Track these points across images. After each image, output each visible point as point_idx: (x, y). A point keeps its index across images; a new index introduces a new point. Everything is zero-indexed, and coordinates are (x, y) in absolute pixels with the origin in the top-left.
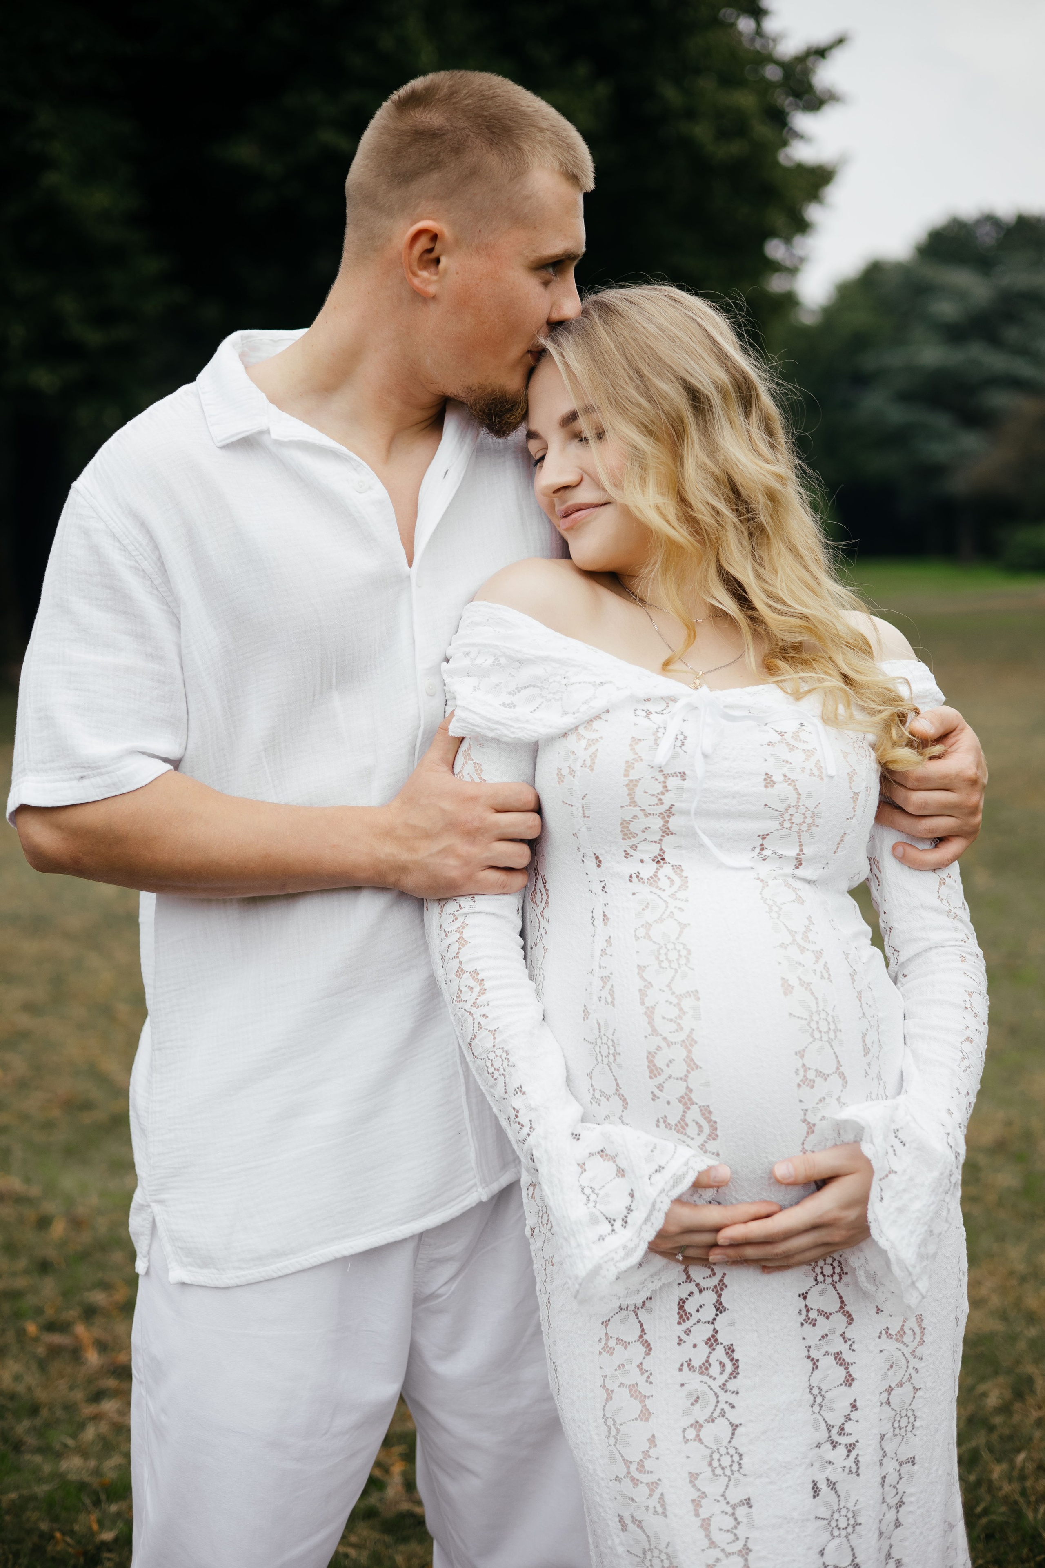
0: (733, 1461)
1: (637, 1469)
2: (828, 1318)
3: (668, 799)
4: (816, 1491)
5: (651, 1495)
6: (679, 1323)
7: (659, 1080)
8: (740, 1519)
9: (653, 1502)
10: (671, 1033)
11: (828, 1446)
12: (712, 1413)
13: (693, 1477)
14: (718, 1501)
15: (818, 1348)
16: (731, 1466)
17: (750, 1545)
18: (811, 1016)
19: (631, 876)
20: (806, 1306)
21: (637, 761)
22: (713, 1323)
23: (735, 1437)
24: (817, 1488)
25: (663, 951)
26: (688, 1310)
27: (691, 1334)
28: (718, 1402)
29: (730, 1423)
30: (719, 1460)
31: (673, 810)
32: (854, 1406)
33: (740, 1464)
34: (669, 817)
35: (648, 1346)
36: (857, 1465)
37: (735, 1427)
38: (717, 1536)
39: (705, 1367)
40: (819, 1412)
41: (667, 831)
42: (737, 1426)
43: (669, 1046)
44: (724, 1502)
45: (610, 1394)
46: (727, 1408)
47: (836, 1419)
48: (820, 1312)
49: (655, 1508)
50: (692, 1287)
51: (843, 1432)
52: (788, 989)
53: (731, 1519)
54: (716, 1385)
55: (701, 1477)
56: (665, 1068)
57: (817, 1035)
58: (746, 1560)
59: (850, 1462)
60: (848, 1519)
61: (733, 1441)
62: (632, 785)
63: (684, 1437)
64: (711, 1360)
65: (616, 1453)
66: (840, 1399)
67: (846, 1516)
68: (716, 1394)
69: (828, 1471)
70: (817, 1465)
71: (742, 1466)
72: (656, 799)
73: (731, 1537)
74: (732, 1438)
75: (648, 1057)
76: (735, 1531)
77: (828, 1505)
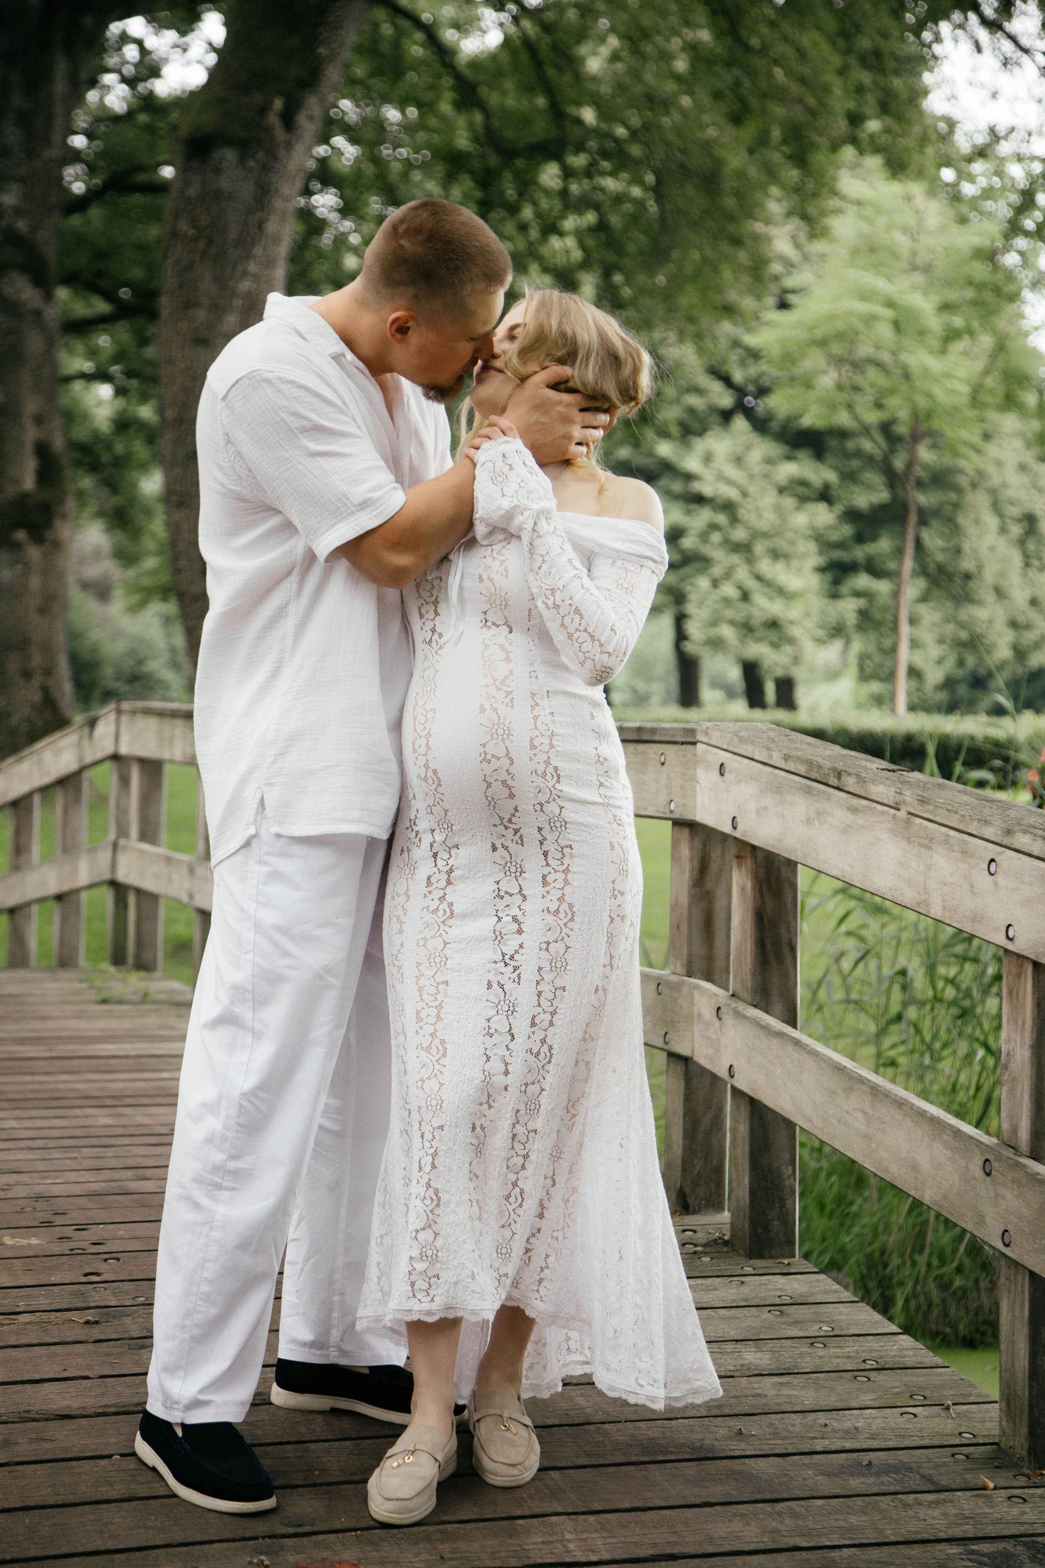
0: (442, 961)
2: (511, 896)
4: (490, 987)
6: (427, 887)
7: (416, 755)
8: (440, 991)
11: (503, 964)
12: (435, 934)
13: (419, 965)
14: (430, 979)
15: (503, 911)
17: (443, 1005)
18: (493, 726)
19: (423, 641)
20: (498, 888)
22: (444, 890)
23: (445, 949)
25: (426, 685)
26: (432, 881)
27: (432, 894)
28: (439, 929)
29: (444, 941)
30: (434, 959)
31: (438, 599)
32: (522, 946)
33: (445, 963)
34: (437, 604)
35: (408, 897)
36: (519, 977)
37: (446, 943)
38: (426, 997)
39: (436, 911)
40: (498, 945)
41: (437, 613)
43: (420, 738)
44: (433, 980)
46: (443, 933)
47: (509, 951)
48: (506, 892)
50: (436, 870)
51: (513, 958)
52: (482, 710)
53: (435, 990)
54: (440, 921)
55: (423, 966)
56: (418, 749)
57: (495, 736)
58: (439, 1012)
59: (515, 976)
60: (510, 1007)
63: (419, 944)
64: (440, 908)
66: (513, 941)
67: (508, 1005)
68: (439, 925)
69: (499, 977)
70: (492, 973)
73: (433, 998)
76: (436, 996)
77: (497, 995)
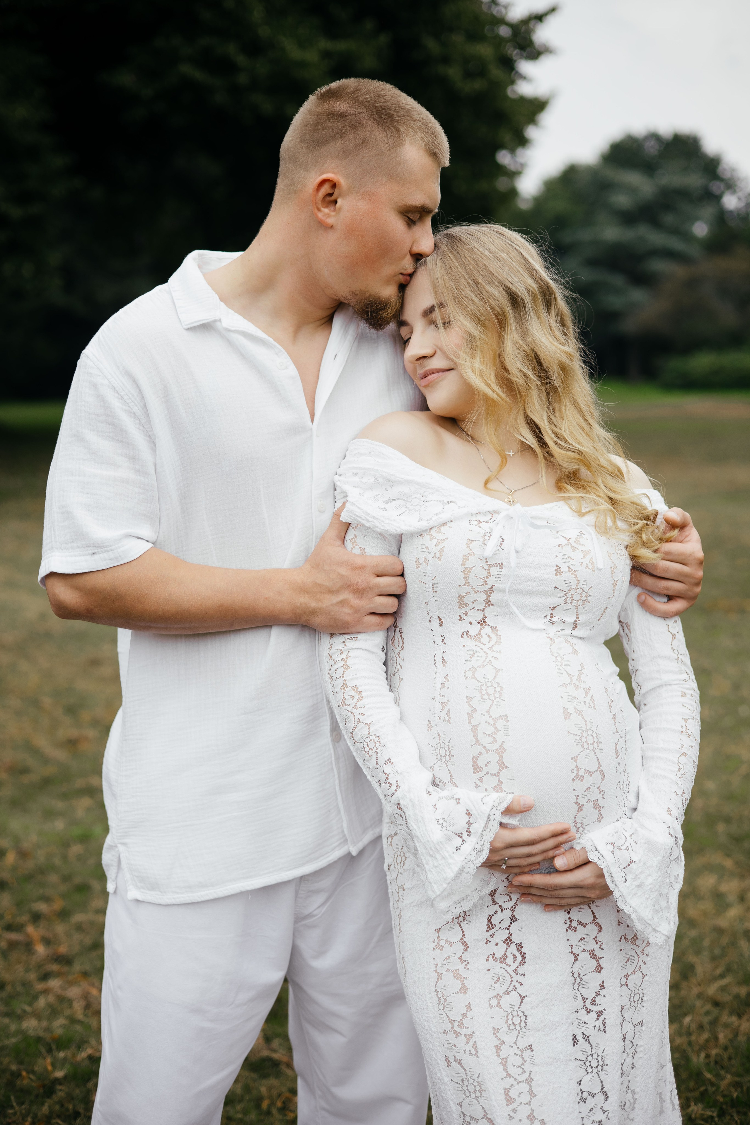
0: (521, 1021)
1: (458, 1025)
2: (585, 927)
3: (491, 581)
4: (575, 1041)
5: (467, 1043)
6: (487, 931)
7: (480, 774)
8: (525, 1059)
9: (469, 1047)
10: (488, 743)
12: (508, 988)
13: (496, 1031)
14: (512, 1047)
15: (578, 947)
16: (520, 1023)
17: (532, 1076)
18: (582, 734)
19: (463, 634)
20: (569, 918)
21: (471, 555)
22: (508, 929)
23: (522, 1004)
24: (576, 1039)
25: (484, 687)
26: (493, 923)
27: (495, 937)
28: (512, 981)
29: (520, 995)
30: (512, 1020)
31: (493, 589)
32: (602, 986)
33: (526, 1022)
34: (491, 593)
35: (466, 946)
36: (604, 1025)
37: (523, 998)
38: (511, 1070)
39: (504, 957)
40: (578, 989)
41: (489, 603)
42: (524, 997)
43: (487, 752)
44: (515, 1047)
45: (440, 976)
46: (517, 985)
47: (589, 994)
48: (579, 923)
49: (470, 1051)
50: (496, 907)
51: (594, 1003)
52: (567, 715)
53: (521, 1059)
54: (510, 970)
55: (501, 1030)
56: (484, 767)
57: (586, 746)
58: (530, 1086)
60: (598, 1061)
61: (521, 1007)
62: (467, 572)
63: (490, 1004)
64: (507, 954)
65: (444, 1015)
66: (593, 982)
67: (597, 1059)
68: (511, 976)
69: (584, 1028)
70: (576, 1024)
71: (527, 1024)
72: (483, 581)
73: (521, 1071)
74: (520, 1005)
75: (473, 759)
76: (523, 1067)
77: (584, 1051)
